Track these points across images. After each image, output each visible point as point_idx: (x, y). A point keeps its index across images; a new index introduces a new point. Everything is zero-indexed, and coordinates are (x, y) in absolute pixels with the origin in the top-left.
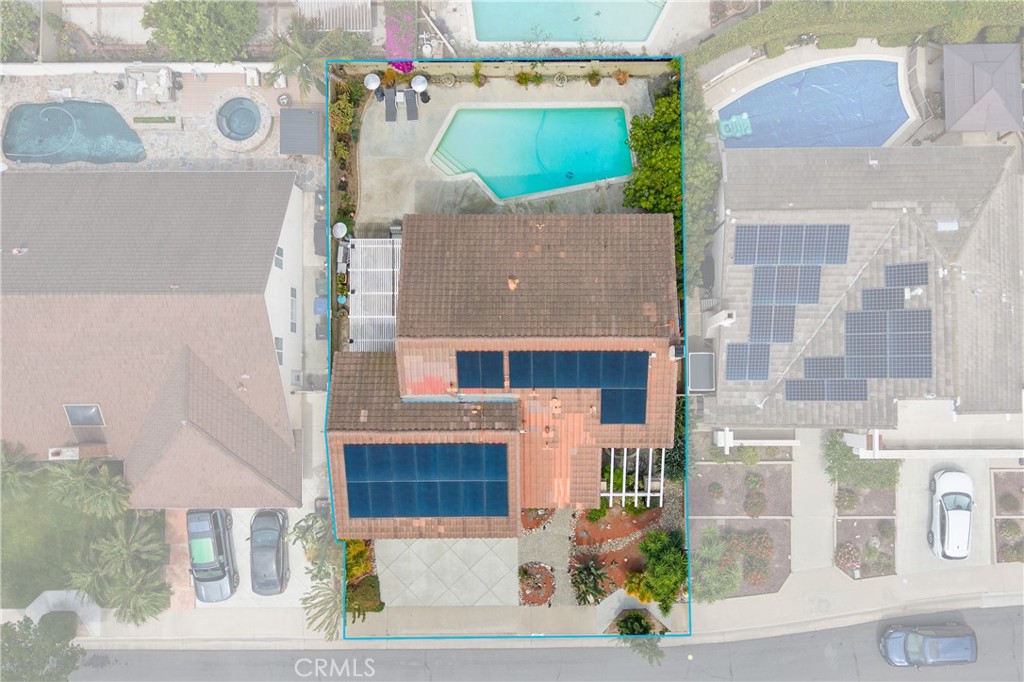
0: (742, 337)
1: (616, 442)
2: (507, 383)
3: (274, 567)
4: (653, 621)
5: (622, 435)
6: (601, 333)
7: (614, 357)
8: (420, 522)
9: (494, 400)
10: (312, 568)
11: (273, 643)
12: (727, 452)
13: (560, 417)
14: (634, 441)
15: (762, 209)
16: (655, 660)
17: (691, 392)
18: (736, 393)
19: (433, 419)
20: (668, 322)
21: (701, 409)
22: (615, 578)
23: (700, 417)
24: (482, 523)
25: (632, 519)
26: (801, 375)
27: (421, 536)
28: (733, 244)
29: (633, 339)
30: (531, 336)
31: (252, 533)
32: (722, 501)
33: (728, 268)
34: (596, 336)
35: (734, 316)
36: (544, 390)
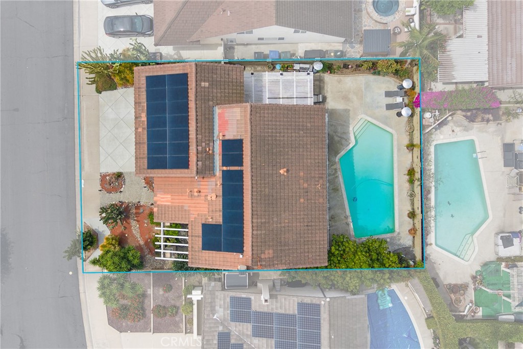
0: (255, 307)
1: (192, 232)
2: (225, 168)
3: (122, 30)
4: (92, 252)
5: (196, 236)
6: (254, 225)
7: (240, 232)
8: (144, 117)
9: (215, 161)
10: (118, 53)
11: (77, 29)
12: (189, 296)
13: (206, 199)
14: (192, 243)
15: (330, 320)
16: (67, 254)
17: (224, 274)
18: (222, 302)
19: (203, 125)
20: (261, 265)
21: (215, 280)
22: (116, 229)
23: (210, 279)
24: (144, 154)
25: (151, 239)
26: (233, 341)
27: (136, 118)
28: (309, 302)
29: (250, 244)
30: (252, 183)
31: (140, 16)
32: (161, 292)
33: (295, 299)
34: (252, 222)
35: (266, 303)
36: (221, 190)
